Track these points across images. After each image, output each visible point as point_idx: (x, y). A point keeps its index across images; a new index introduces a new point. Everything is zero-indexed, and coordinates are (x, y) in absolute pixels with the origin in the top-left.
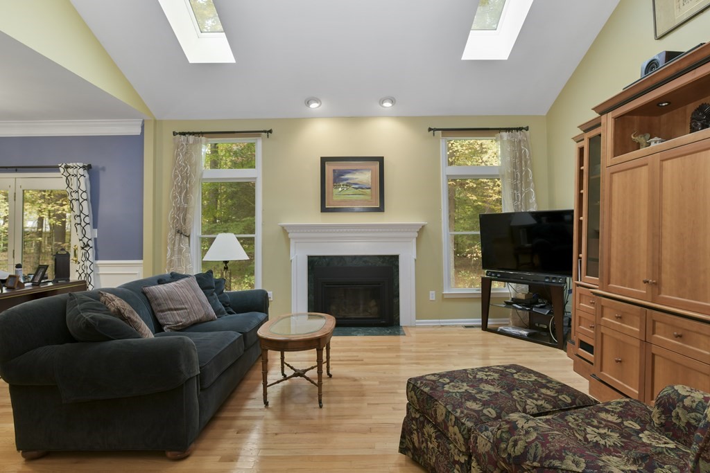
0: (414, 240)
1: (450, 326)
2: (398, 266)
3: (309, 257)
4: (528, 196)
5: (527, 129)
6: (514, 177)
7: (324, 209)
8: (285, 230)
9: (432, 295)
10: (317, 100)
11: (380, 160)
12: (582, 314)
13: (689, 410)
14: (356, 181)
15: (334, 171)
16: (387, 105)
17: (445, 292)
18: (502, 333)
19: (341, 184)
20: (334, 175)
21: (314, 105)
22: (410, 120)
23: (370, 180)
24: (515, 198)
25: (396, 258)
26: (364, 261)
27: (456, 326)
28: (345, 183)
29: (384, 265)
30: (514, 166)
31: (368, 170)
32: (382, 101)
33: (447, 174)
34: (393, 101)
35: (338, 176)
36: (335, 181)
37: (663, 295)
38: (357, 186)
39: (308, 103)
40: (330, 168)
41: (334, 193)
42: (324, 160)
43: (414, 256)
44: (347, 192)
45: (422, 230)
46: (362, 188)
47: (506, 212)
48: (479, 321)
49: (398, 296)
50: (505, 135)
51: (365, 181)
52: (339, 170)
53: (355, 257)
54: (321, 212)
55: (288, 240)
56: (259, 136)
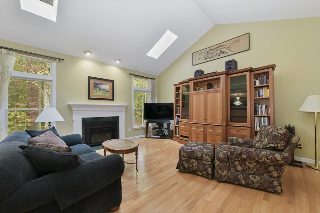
0: (125, 111)
1: (135, 139)
2: (119, 120)
3: (82, 118)
4: (155, 98)
5: (154, 79)
6: (152, 92)
7: (89, 98)
8: (70, 107)
9: (129, 129)
10: (90, 52)
11: (113, 81)
12: (181, 129)
13: (235, 140)
14: (103, 88)
15: (94, 83)
16: (118, 62)
17: (133, 128)
18: (152, 138)
19: (97, 88)
20: (94, 85)
21: (88, 54)
22: (123, 69)
23: (109, 89)
24: (152, 99)
25: (118, 117)
26: (106, 119)
27: (137, 138)
28: (99, 88)
29: (114, 120)
30: (152, 89)
31: (109, 84)
32: (116, 60)
33: (134, 89)
34: (120, 61)
35: (96, 85)
36: (94, 87)
37: (208, 122)
38: (103, 90)
39: (85, 53)
40: (92, 82)
41: (94, 92)
42: (90, 78)
43: (125, 117)
44: (99, 92)
45: (127, 108)
46: (106, 91)
47: (149, 102)
48: (144, 136)
49: (119, 131)
50: (150, 80)
51: (107, 89)
52: (96, 83)
53: (103, 118)
54: (88, 99)
55: (72, 111)
56: (55, 60)
